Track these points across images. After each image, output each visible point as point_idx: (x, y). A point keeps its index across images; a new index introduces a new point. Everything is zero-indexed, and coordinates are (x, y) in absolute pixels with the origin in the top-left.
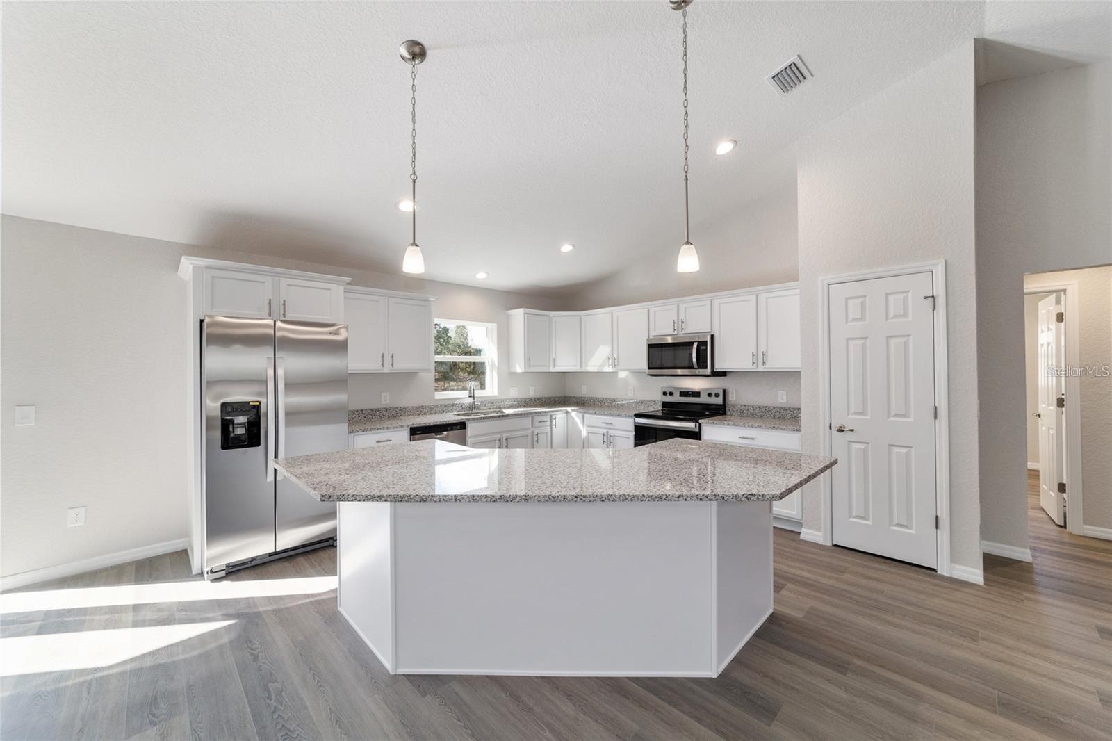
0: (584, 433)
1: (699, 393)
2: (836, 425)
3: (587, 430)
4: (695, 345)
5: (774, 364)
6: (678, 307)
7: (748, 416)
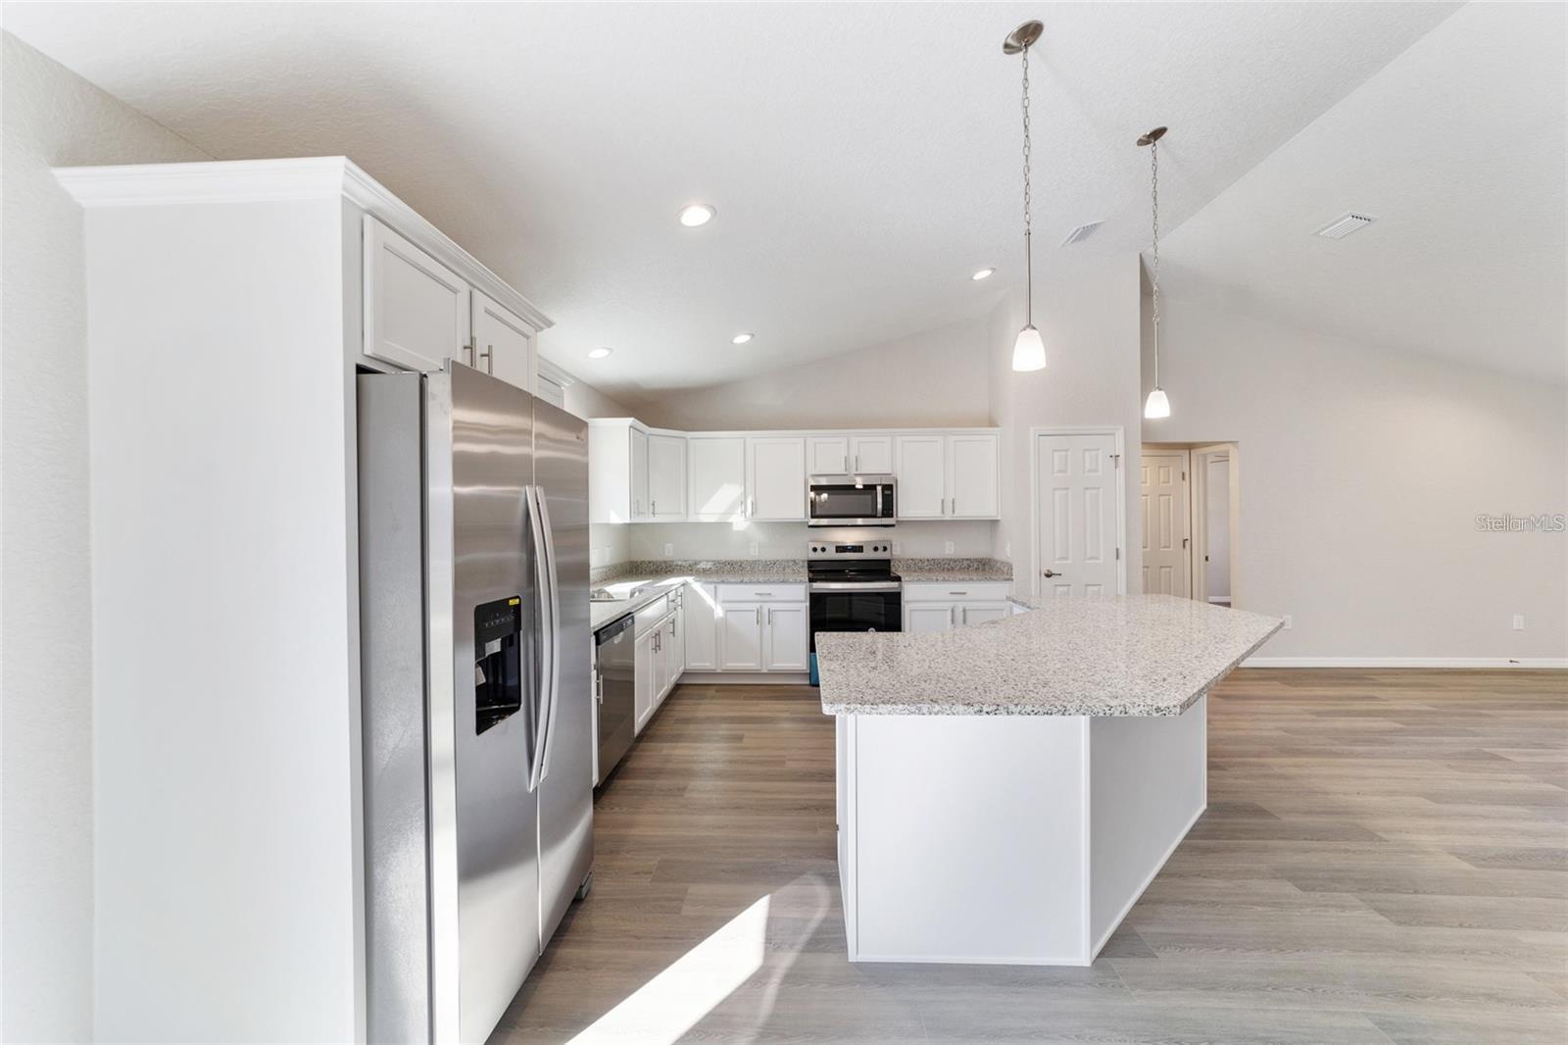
0: (719, 612)
1: (862, 547)
2: (1044, 571)
3: (723, 608)
4: (879, 488)
5: (965, 512)
6: (848, 441)
7: (915, 571)
